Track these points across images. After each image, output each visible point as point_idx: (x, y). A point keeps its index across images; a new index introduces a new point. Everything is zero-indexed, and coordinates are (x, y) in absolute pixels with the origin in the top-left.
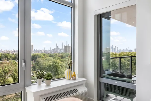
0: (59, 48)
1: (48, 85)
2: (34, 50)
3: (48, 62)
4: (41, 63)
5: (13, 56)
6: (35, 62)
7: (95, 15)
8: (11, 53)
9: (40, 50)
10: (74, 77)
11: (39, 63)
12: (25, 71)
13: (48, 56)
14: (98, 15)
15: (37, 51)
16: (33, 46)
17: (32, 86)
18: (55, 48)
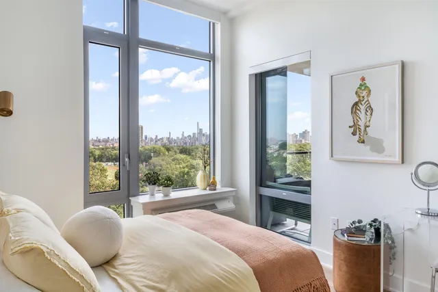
0: (203, 132)
1: (166, 195)
2: (144, 138)
3: (178, 166)
4: (161, 170)
5: (97, 153)
6: (146, 165)
7: (250, 75)
8: (93, 145)
9: (158, 138)
10: (212, 185)
11: (156, 168)
12: (129, 172)
13: (178, 151)
14: (256, 75)
15: (152, 140)
16: (142, 128)
17: (140, 197)
18: (194, 134)
